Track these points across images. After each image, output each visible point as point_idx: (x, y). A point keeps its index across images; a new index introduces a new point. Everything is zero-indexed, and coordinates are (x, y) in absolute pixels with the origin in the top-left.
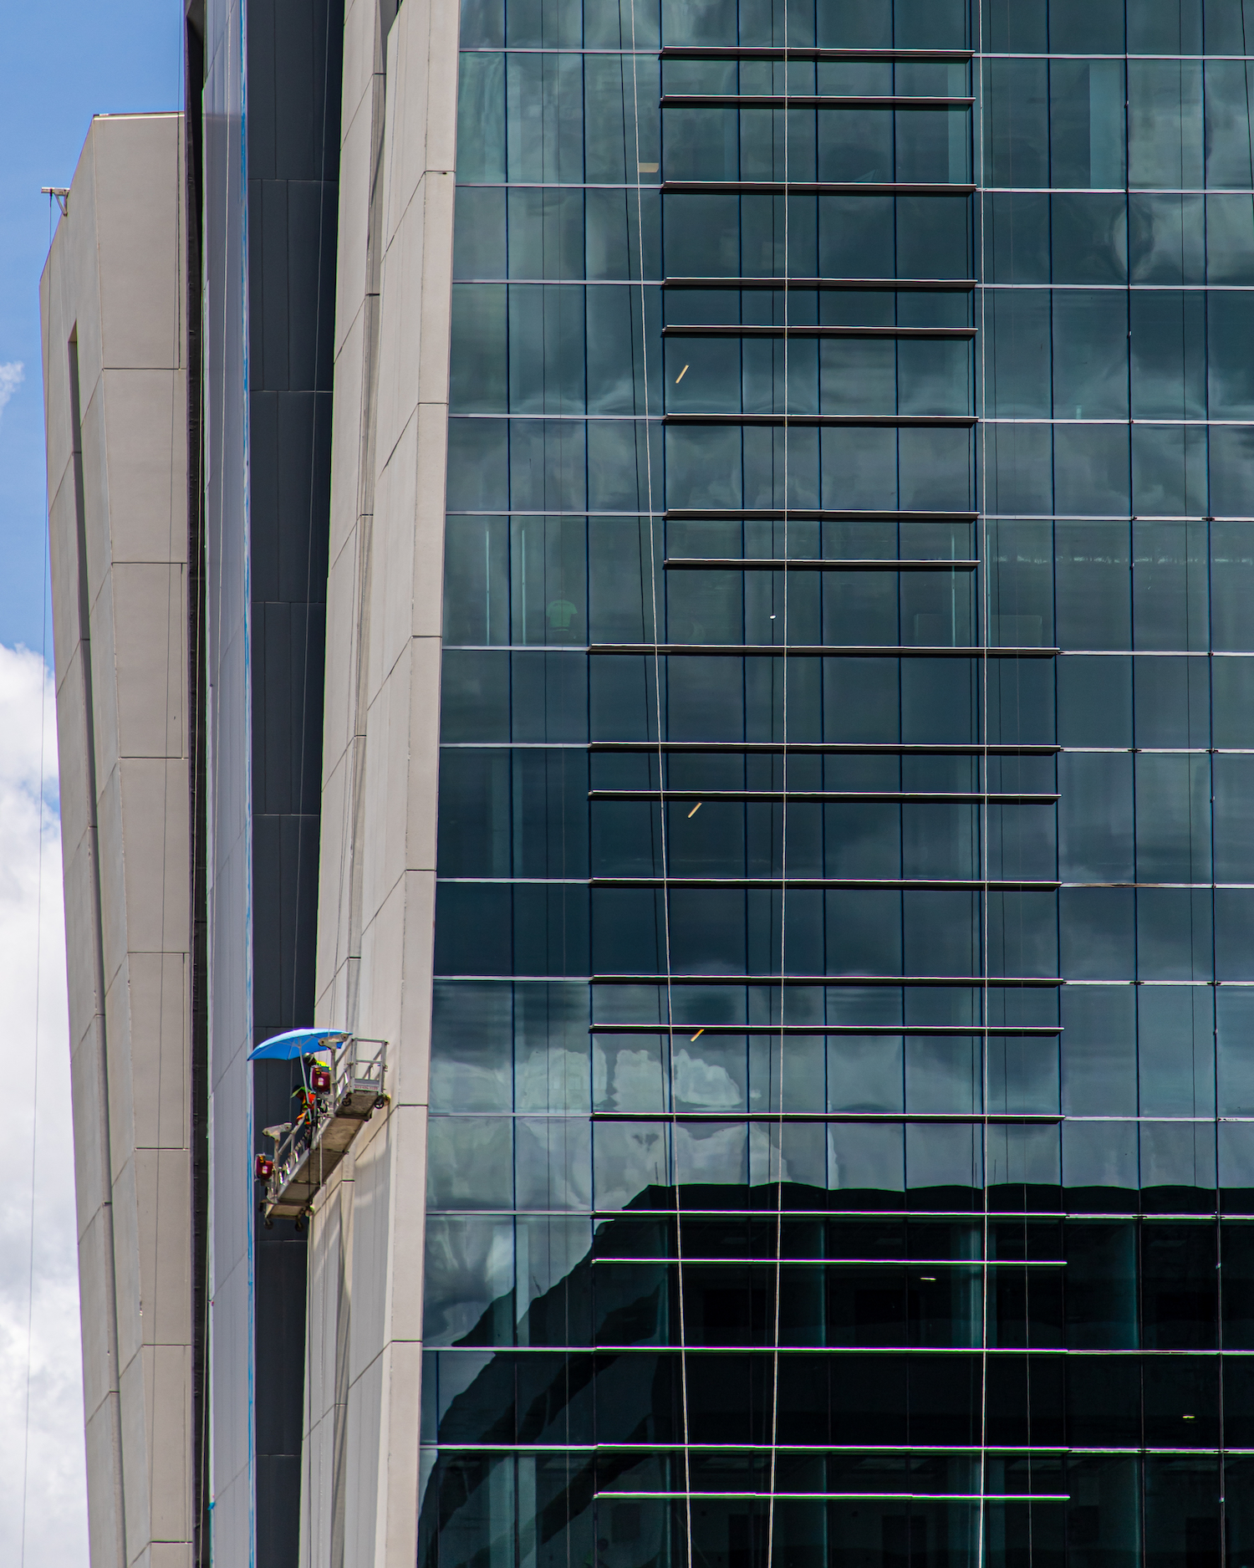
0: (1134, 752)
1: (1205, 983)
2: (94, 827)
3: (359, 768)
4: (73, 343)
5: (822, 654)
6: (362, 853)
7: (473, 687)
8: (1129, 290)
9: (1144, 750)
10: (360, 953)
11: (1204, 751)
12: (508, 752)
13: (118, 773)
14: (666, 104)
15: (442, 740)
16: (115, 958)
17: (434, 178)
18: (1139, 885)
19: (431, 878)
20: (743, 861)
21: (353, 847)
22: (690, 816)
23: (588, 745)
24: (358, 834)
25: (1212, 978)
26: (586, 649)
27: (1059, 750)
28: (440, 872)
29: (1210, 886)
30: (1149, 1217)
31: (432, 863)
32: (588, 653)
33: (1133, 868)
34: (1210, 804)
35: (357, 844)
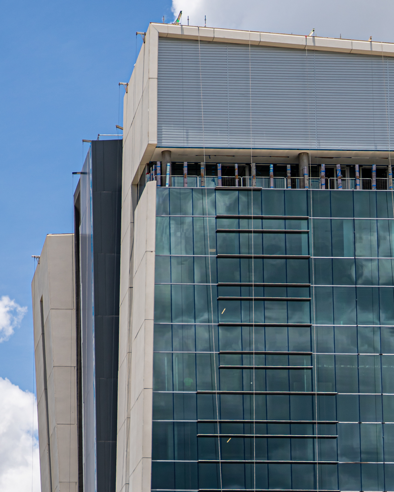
0: (360, 423)
1: (382, 491)
2: (49, 445)
3: (128, 427)
4: (41, 301)
5: (266, 394)
6: (129, 453)
7: (163, 404)
8: (356, 287)
9: (363, 423)
10: (129, 482)
11: (380, 423)
12: (173, 423)
13: (56, 429)
14: (218, 232)
15: (153, 419)
16: (55, 483)
17: (149, 253)
18: (362, 463)
19: (150, 461)
20: (243, 455)
21: (127, 451)
22: (228, 442)
23: (197, 421)
24: (128, 446)
25: (384, 490)
26: (196, 392)
27: (337, 422)
28: (153, 458)
29: (383, 463)
31: (150, 456)
32: (197, 394)
33: (360, 458)
34: (382, 439)
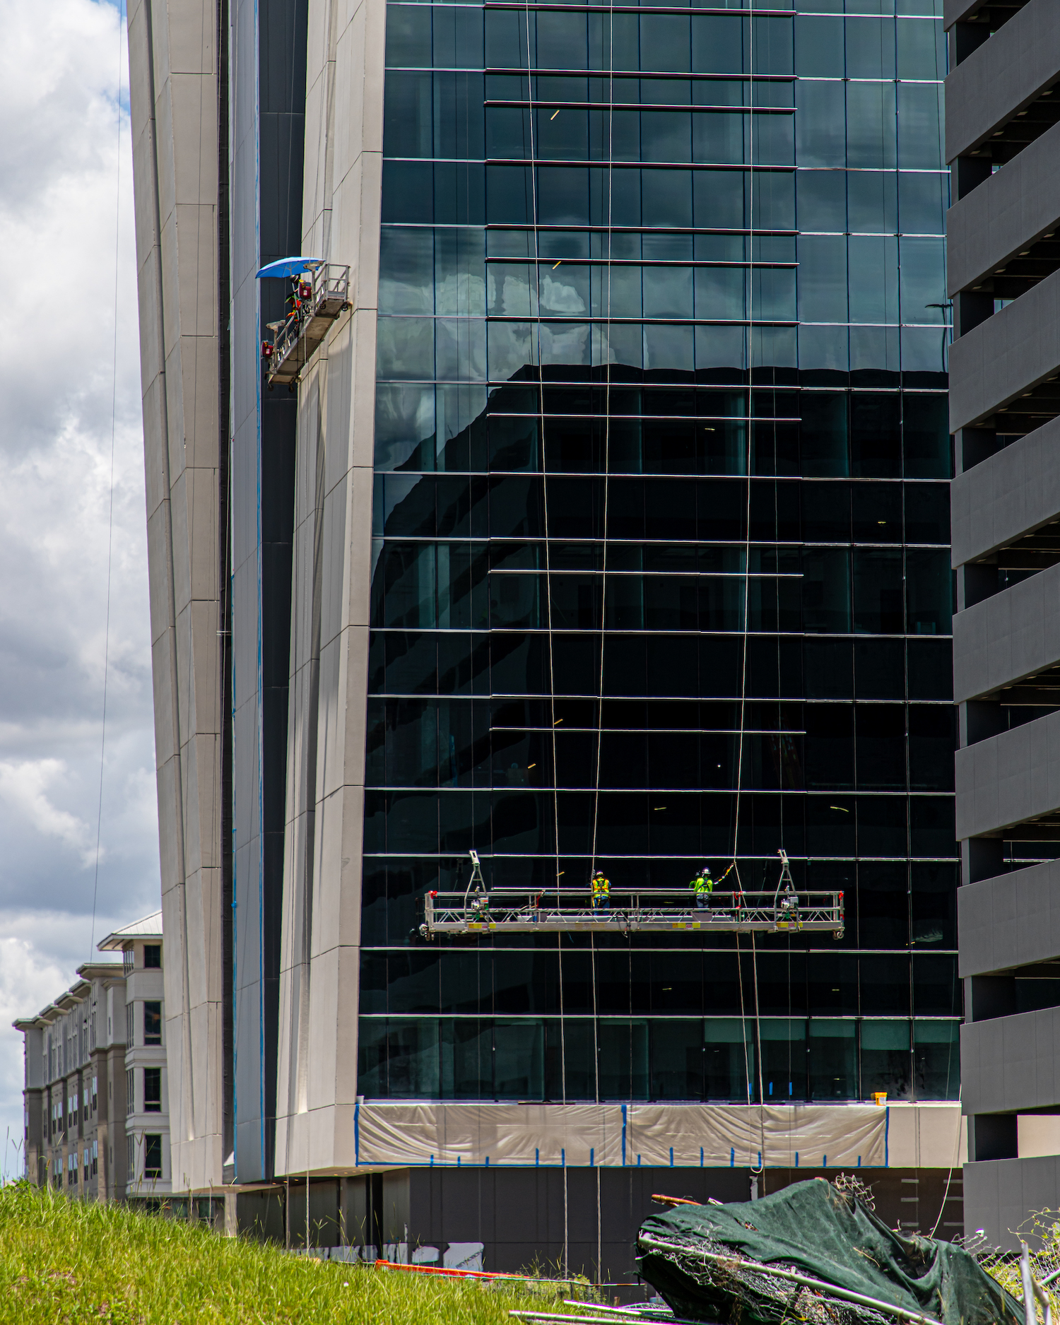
0: (846, 80)
1: (892, 235)
2: (153, 119)
3: (331, 82)
5: (639, 12)
6: (333, 139)
7: (407, 29)
9: (852, 80)
10: (332, 206)
11: (891, 80)
12: (431, 73)
13: (169, 83)
15: (386, 65)
16: (167, 207)
18: (848, 169)
19: (379, 158)
20: (587, 149)
21: (327, 136)
22: (552, 119)
23: (484, 70)
24: (331, 126)
25: (897, 231)
26: (483, 6)
27: (796, 78)
28: (385, 154)
29: (895, 170)
30: (856, 389)
31: (380, 148)
32: (484, 8)
33: (845, 158)
34: (895, 116)
35: (330, 134)
